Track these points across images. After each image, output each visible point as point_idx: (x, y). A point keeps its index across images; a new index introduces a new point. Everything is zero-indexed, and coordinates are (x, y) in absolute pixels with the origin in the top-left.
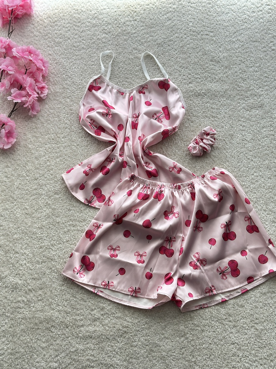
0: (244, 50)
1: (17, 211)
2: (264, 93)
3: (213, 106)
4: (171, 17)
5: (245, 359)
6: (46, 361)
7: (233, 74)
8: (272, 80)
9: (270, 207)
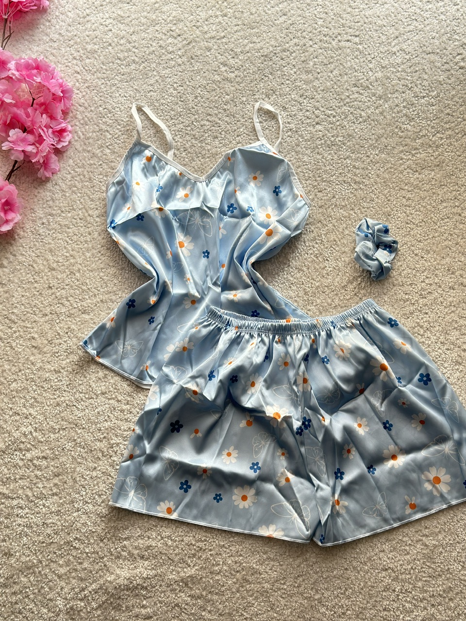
0: (412, 68)
1: (18, 341)
2: (445, 141)
3: (357, 164)
4: (287, 10)
5: (404, 597)
6: (66, 599)
7: (391, 109)
8: (459, 119)
9: (451, 338)
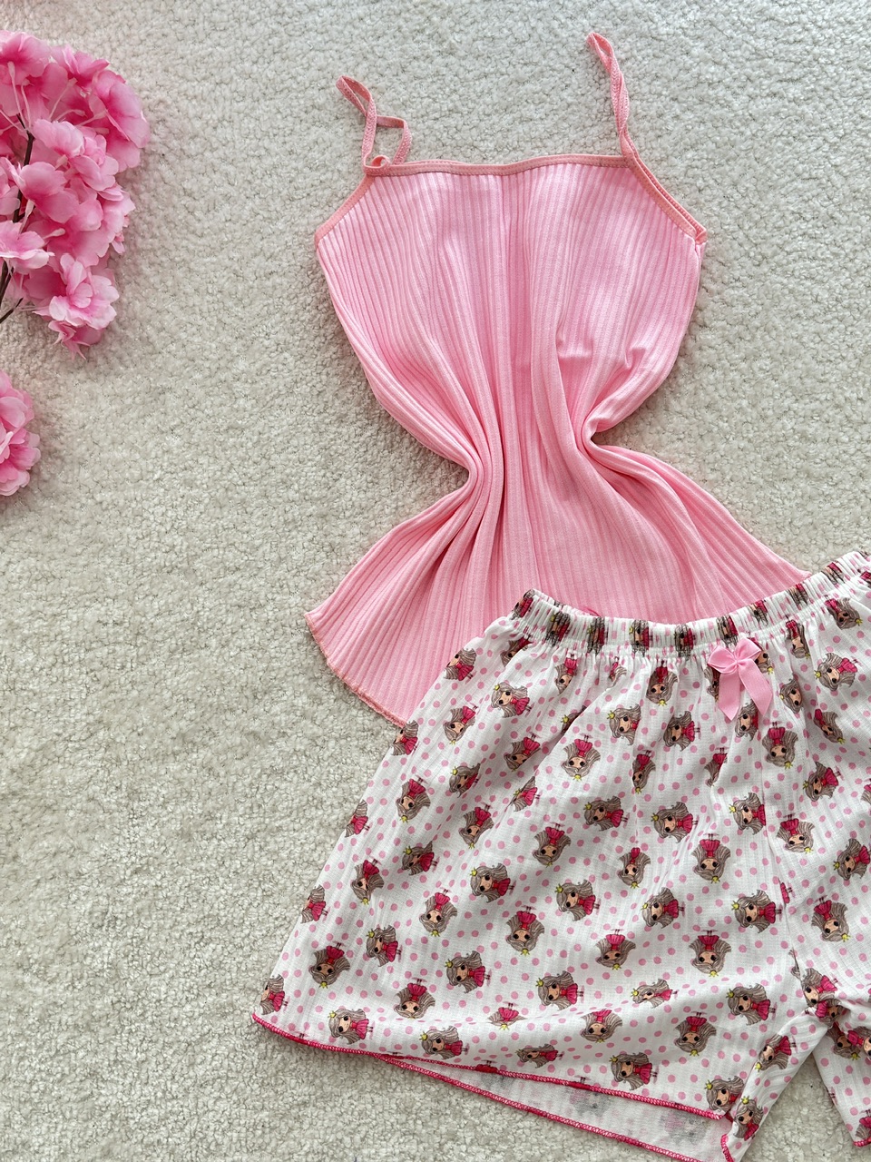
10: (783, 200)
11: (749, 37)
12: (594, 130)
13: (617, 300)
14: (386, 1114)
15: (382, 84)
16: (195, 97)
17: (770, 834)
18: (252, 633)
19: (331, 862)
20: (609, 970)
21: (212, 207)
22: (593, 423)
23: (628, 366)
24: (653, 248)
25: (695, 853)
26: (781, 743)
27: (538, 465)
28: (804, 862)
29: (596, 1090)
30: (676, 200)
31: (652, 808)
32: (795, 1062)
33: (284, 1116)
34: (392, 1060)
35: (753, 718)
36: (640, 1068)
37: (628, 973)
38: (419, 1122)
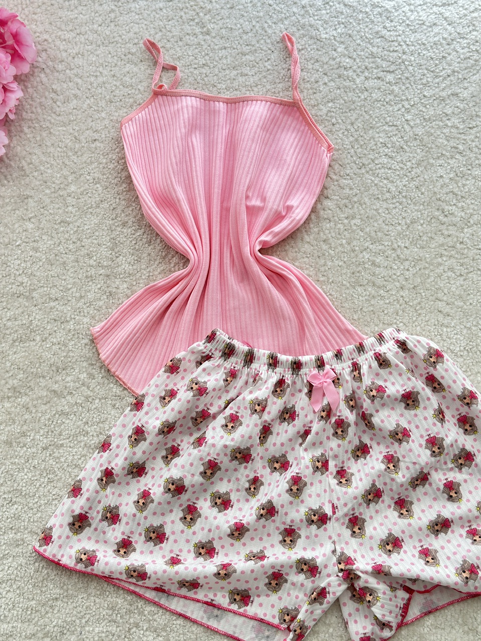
10: (377, 135)
11: (369, 46)
12: (280, 85)
13: (282, 177)
14: (101, 609)
15: (168, 45)
16: (65, 40)
17: (330, 476)
18: (60, 336)
19: (88, 466)
20: (234, 542)
21: (67, 101)
22: (260, 242)
23: (284, 214)
24: (304, 152)
25: (288, 482)
26: (341, 427)
27: (228, 262)
28: (346, 493)
29: (219, 607)
30: (320, 128)
31: (268, 455)
32: (328, 603)
33: (44, 604)
34: (108, 579)
35: (328, 412)
36: (244, 597)
37: (244, 544)
38: (119, 615)
